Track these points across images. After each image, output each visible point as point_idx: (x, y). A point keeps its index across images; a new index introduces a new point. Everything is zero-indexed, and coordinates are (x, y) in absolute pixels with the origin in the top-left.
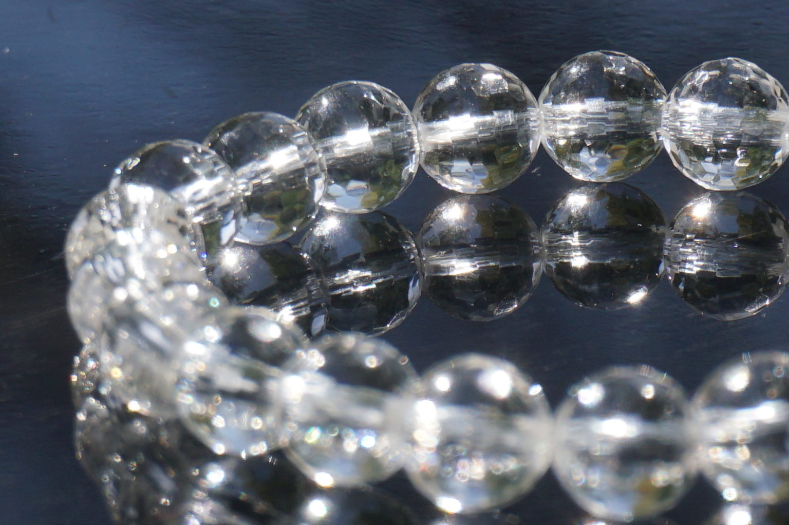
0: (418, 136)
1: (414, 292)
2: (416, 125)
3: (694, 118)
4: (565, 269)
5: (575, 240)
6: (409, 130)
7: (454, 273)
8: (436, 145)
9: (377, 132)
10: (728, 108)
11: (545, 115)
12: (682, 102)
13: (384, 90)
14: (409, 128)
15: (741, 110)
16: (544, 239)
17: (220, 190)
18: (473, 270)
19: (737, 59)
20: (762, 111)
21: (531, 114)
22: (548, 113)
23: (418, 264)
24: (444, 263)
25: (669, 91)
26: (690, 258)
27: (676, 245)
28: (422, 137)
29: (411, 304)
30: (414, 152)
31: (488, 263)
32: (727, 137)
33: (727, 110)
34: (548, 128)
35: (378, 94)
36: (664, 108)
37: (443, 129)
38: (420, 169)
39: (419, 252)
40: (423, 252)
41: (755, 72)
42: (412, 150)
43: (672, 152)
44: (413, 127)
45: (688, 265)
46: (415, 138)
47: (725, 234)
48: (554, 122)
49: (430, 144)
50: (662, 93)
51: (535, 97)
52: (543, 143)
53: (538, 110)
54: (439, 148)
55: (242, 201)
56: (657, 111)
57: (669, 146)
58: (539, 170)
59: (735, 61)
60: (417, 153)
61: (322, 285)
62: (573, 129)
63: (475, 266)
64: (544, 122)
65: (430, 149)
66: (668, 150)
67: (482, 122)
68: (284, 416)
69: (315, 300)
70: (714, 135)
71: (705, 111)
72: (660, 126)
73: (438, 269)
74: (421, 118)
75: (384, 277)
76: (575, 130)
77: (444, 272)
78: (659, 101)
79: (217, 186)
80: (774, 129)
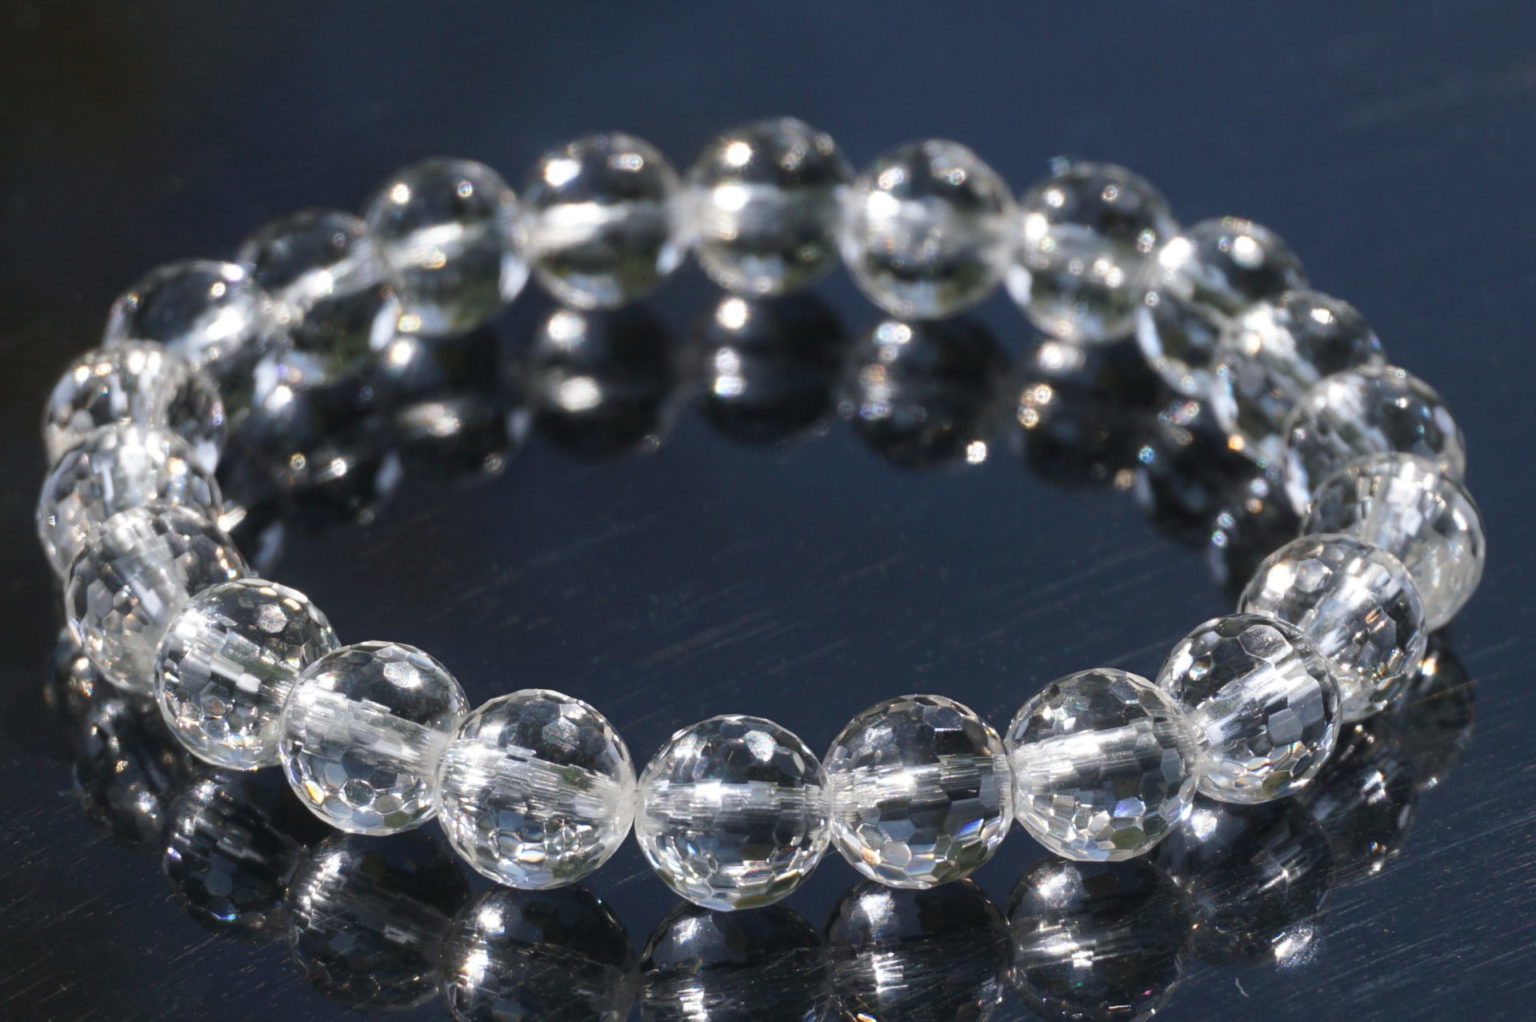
5: (726, 360)
29: (516, 440)
52: (693, 244)
55: (286, 337)
74: (530, 209)
80: (992, 240)
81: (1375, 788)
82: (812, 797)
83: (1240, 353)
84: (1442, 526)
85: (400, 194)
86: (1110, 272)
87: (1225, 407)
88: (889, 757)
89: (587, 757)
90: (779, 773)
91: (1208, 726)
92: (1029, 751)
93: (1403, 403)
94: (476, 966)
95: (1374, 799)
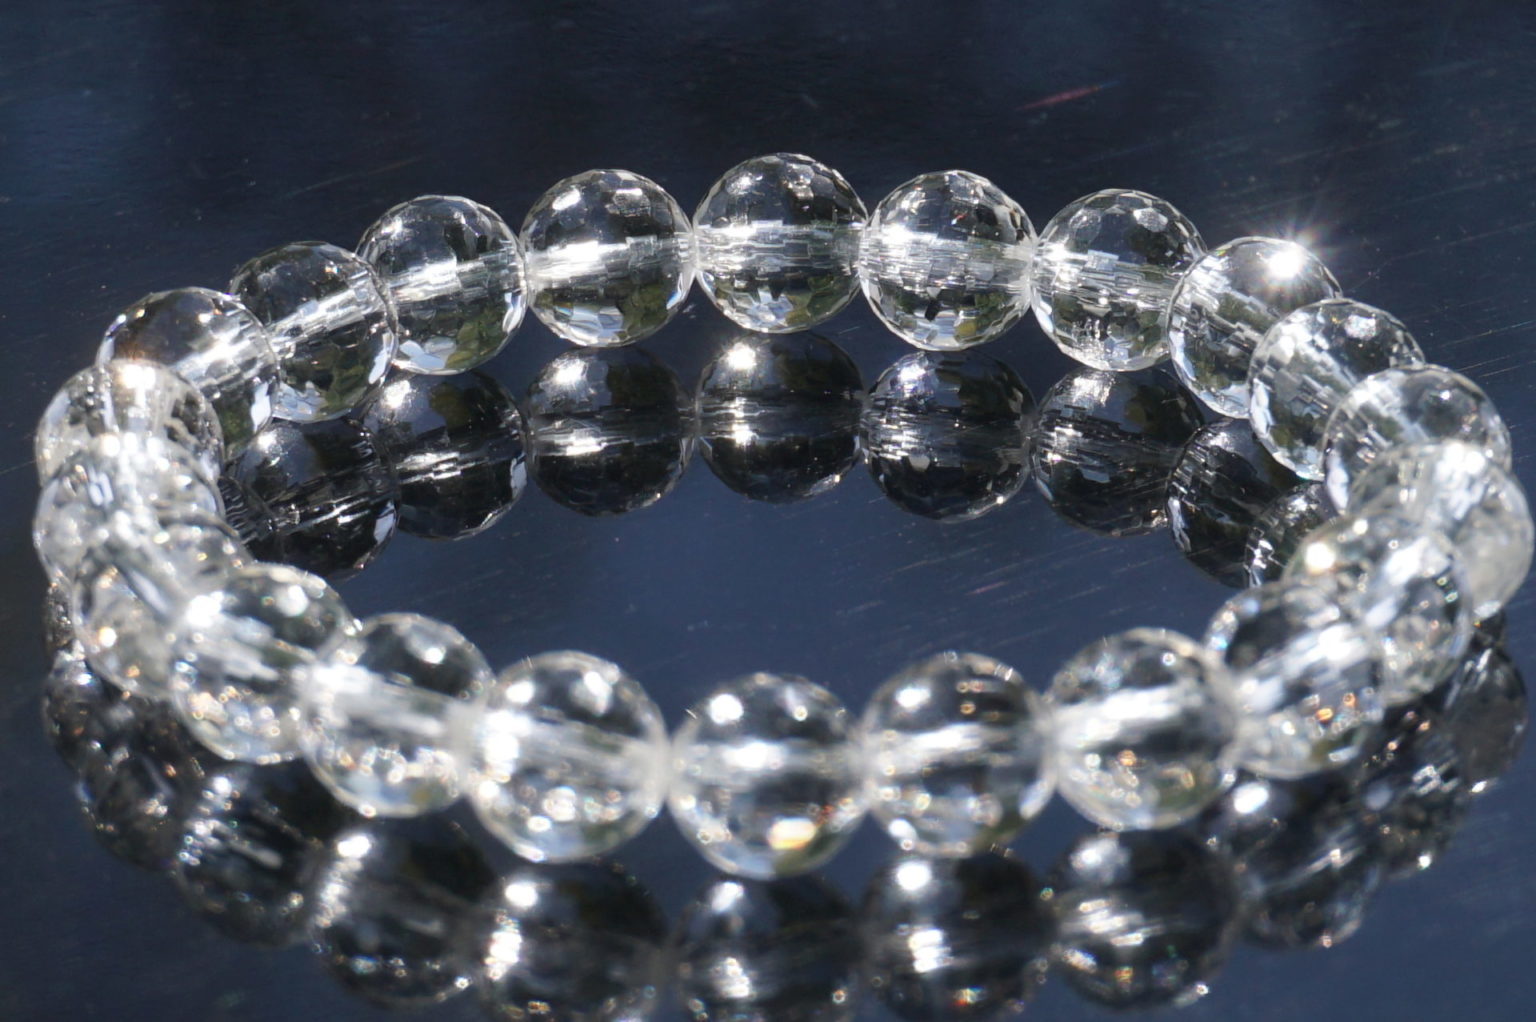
0: (525, 270)
1: (518, 475)
2: (522, 256)
3: (904, 253)
4: (725, 447)
5: (737, 407)
6: (513, 264)
7: (571, 452)
8: (550, 282)
9: (468, 266)
10: (949, 241)
11: (701, 241)
12: (886, 230)
13: (480, 209)
14: (513, 261)
15: (965, 243)
16: (697, 406)
17: (248, 358)
18: (598, 449)
19: (963, 172)
20: (996, 247)
21: (680, 240)
22: (704, 239)
23: (524, 441)
24: (559, 440)
25: (871, 213)
26: (895, 438)
27: (877, 419)
28: (530, 271)
29: (516, 494)
30: (519, 292)
31: (620, 439)
32: (947, 280)
33: (947, 244)
34: (704, 259)
35: (470, 215)
36: (863, 235)
37: (560, 261)
38: (529, 315)
39: (524, 423)
40: (531, 423)
41: (986, 192)
42: (517, 290)
43: (871, 298)
44: (518, 258)
45: (890, 448)
46: (521, 274)
47: (944, 408)
48: (713, 252)
49: (541, 280)
50: (862, 214)
51: (688, 216)
52: (698, 279)
53: (691, 234)
54: (554, 286)
55: (279, 368)
56: (854, 238)
57: (869, 290)
58: (693, 310)
59: (960, 178)
60: (525, 293)
61: (388, 475)
62: (737, 262)
63: (599, 444)
64: (698, 251)
65: (541, 287)
66: (867, 294)
67: (614, 252)
68: (312, 716)
69: (378, 496)
70: (930, 276)
71: (917, 243)
72: (857, 259)
73: (553, 447)
74: (531, 246)
75: (477, 460)
76: (742, 263)
77: (559, 451)
78: (855, 224)
79: (243, 353)
80: (1012, 270)
81: (1427, 780)
82: (849, 757)
83: (1275, 364)
84: (1489, 507)
85: (395, 228)
86: (1137, 296)
87: (1261, 419)
88: (927, 719)
89: (618, 722)
90: (815, 733)
91: (1255, 691)
92: (1071, 714)
93: (1446, 396)
94: (505, 951)
95: (1425, 790)
